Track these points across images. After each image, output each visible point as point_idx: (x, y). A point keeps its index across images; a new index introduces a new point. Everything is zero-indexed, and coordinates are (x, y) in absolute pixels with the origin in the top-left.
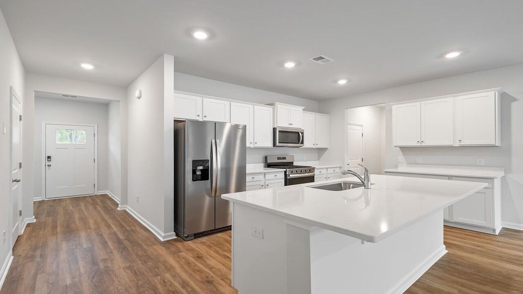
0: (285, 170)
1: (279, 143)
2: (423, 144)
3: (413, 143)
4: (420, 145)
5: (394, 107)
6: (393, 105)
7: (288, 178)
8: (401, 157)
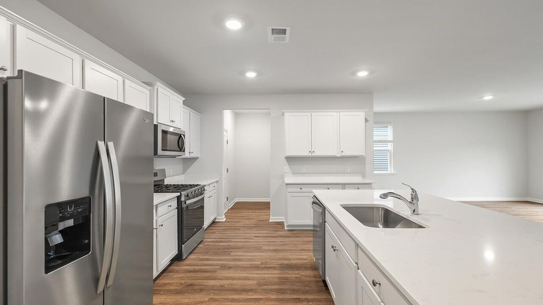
0: (179, 194)
1: (162, 150)
2: (314, 154)
3: (305, 153)
4: (310, 155)
5: (287, 115)
6: (286, 112)
7: (184, 206)
8: (286, 167)
